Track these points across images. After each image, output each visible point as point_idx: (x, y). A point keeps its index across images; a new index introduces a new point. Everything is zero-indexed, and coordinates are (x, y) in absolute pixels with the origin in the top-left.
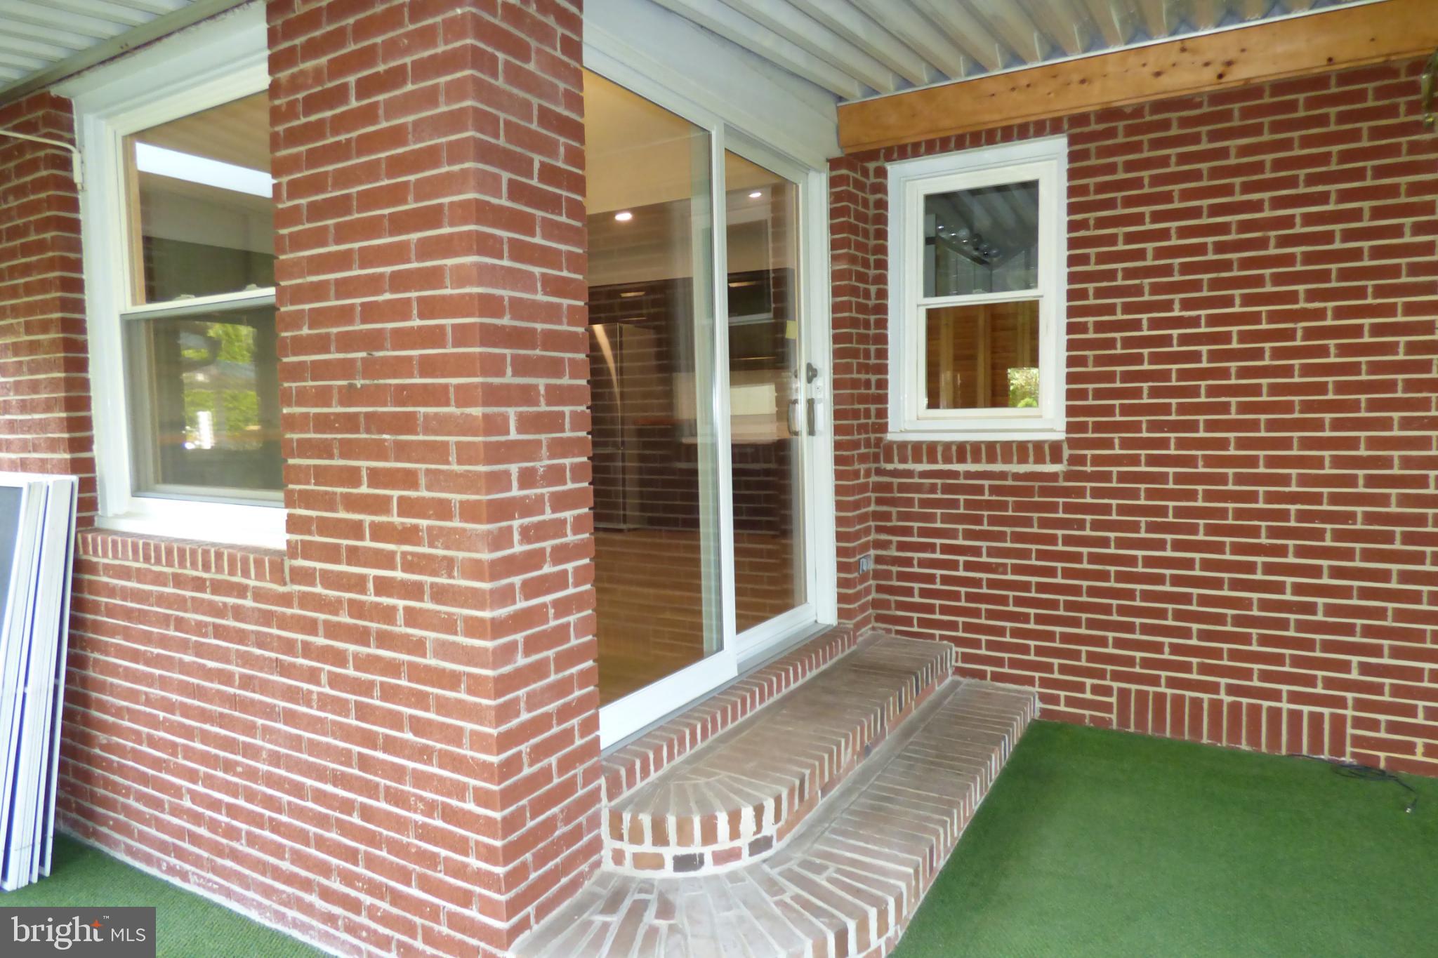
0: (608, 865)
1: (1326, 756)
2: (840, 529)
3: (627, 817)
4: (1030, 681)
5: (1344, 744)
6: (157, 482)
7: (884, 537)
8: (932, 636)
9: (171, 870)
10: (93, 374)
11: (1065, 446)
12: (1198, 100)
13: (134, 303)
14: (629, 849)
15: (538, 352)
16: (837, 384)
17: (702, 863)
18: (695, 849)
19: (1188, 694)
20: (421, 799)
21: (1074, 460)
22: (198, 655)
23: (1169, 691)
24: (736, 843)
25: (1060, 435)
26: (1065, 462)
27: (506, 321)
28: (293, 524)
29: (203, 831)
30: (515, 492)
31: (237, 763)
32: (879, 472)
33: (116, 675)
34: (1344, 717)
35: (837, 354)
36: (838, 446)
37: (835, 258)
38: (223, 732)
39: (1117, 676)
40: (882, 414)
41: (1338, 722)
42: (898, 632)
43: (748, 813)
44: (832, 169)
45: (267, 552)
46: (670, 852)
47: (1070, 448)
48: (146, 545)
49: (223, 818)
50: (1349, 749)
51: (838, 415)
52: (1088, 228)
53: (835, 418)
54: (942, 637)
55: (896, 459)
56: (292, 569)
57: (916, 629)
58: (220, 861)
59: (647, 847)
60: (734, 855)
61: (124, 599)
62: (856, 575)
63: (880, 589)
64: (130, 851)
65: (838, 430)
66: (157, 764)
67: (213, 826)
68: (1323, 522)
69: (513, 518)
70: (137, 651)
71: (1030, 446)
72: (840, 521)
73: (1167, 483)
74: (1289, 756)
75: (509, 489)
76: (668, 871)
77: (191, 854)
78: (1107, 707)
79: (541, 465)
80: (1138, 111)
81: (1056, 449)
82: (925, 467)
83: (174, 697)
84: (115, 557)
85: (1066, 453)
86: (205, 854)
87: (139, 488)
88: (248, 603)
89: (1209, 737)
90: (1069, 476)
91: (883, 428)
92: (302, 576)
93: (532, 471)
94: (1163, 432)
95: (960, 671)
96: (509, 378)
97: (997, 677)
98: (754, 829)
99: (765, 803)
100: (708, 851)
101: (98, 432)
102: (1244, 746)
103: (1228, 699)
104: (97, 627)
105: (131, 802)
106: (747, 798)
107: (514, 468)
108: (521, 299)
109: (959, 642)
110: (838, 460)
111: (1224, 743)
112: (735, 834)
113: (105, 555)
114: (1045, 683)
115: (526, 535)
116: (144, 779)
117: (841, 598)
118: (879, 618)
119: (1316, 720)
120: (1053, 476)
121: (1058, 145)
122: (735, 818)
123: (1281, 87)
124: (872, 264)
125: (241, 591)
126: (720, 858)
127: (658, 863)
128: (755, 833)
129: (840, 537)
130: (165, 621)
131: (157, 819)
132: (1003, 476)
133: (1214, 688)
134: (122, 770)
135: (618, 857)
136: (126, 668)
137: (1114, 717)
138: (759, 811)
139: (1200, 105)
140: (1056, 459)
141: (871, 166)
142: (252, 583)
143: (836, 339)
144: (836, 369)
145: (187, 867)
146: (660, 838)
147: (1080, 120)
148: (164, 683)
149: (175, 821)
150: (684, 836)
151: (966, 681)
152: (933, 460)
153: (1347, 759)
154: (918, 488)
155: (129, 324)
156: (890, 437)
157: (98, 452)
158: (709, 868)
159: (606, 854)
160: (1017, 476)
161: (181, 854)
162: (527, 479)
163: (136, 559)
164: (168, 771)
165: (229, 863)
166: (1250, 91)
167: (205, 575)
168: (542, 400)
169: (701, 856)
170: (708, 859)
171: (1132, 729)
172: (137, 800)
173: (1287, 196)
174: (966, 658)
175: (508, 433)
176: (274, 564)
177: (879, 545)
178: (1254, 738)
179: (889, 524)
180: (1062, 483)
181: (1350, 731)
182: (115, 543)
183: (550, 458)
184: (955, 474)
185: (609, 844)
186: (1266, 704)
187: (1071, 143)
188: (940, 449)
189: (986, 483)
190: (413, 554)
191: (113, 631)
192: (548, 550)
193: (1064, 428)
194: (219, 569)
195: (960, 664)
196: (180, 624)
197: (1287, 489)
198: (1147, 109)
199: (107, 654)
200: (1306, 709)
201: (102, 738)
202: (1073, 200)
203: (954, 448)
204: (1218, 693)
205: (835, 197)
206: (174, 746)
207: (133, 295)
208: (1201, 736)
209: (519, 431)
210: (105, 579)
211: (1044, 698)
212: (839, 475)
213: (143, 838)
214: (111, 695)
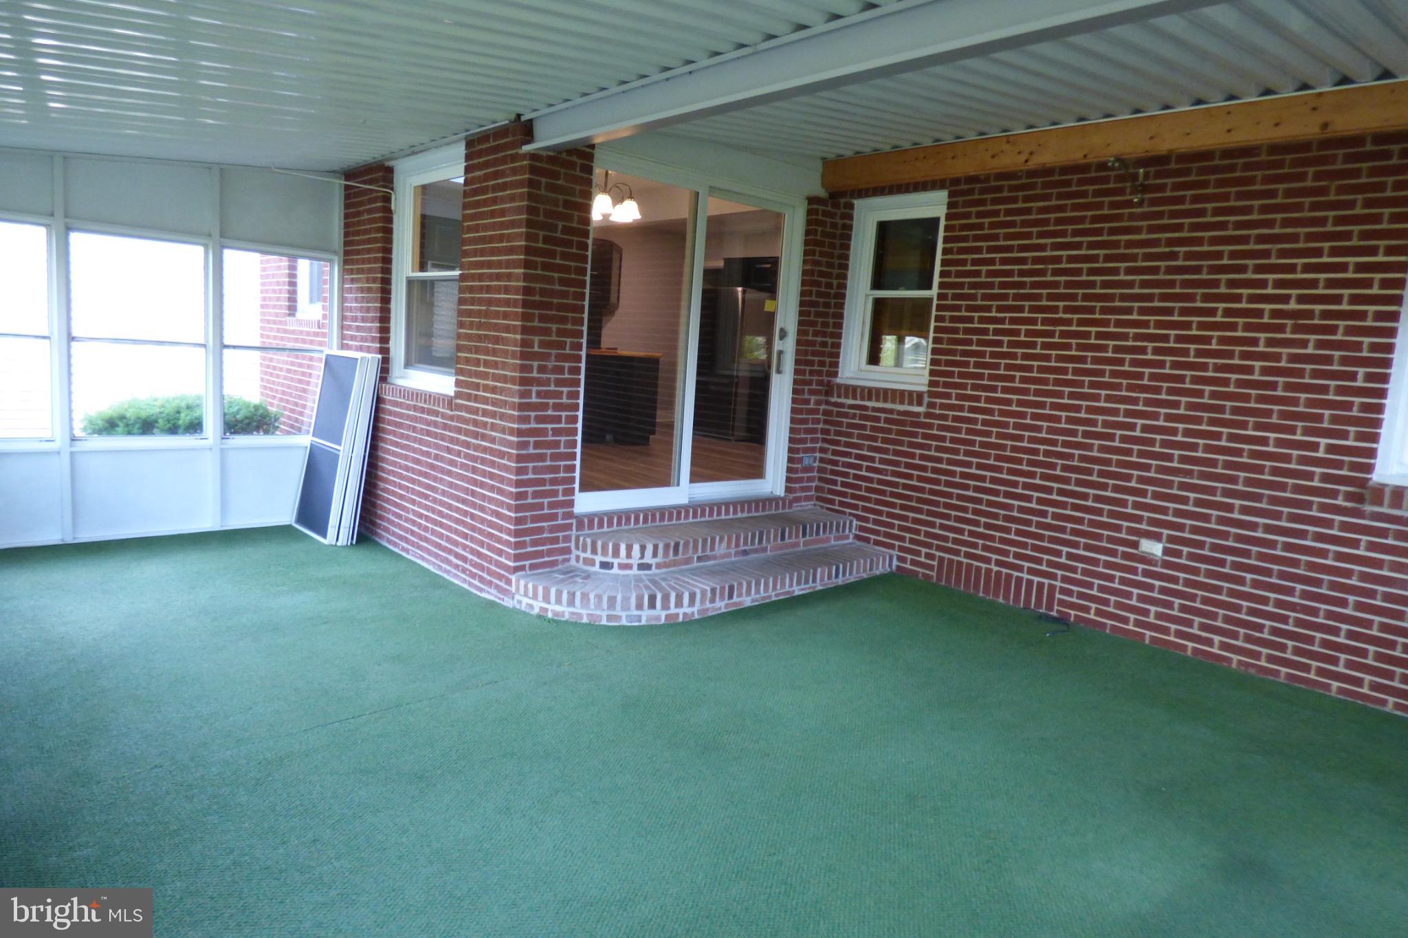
0: (573, 562)
1: (1043, 610)
2: (792, 436)
3: (581, 539)
4: (892, 547)
5: (1053, 605)
6: (415, 362)
7: (826, 446)
8: (844, 513)
9: (404, 549)
10: (393, 306)
11: (926, 396)
12: (1019, 174)
13: (413, 271)
14: (582, 555)
15: (554, 312)
16: (799, 343)
17: (612, 567)
18: (609, 559)
19: (975, 563)
20: (490, 509)
21: (931, 405)
22: (420, 444)
23: (965, 561)
24: (629, 561)
25: (925, 389)
26: (925, 405)
27: (537, 298)
28: (458, 383)
29: (415, 529)
30: (535, 374)
31: (430, 496)
32: (828, 403)
33: (389, 454)
34: (1055, 587)
35: (801, 323)
36: (795, 382)
37: (805, 262)
38: (426, 481)
39: (939, 548)
40: (836, 365)
41: (1052, 588)
42: (828, 509)
43: (636, 548)
44: (809, 204)
45: (446, 396)
46: (599, 559)
47: (929, 397)
48: (404, 390)
49: (423, 522)
50: (1056, 607)
51: (797, 362)
52: (952, 254)
53: (796, 364)
54: (850, 514)
55: (835, 395)
56: (456, 404)
57: (837, 508)
58: (421, 543)
59: (588, 555)
60: (629, 567)
61: (395, 417)
62: (799, 466)
63: (821, 479)
64: (389, 541)
65: (796, 372)
66: (402, 497)
67: (419, 526)
68: (1056, 458)
69: (533, 386)
70: (398, 442)
71: (906, 394)
72: (792, 430)
73: (977, 425)
74: (1024, 608)
75: (532, 372)
76: (597, 568)
77: (411, 540)
78: (931, 567)
79: (550, 364)
80: (987, 179)
81: (920, 395)
82: (850, 402)
83: (410, 464)
84: (393, 396)
85: (926, 399)
86: (416, 540)
87: (408, 364)
88: (439, 419)
89: (983, 593)
90: (927, 415)
91: (835, 374)
92: (460, 407)
93: (545, 367)
94: (979, 391)
95: (857, 537)
96: (536, 324)
97: (877, 543)
98: (639, 556)
99: (647, 546)
100: (616, 561)
101: (392, 335)
102: (1001, 600)
103: (995, 568)
104: (384, 431)
105: (390, 516)
106: (638, 540)
107: (535, 364)
108: (545, 289)
109: (859, 518)
110: (795, 391)
111: (991, 597)
112: (629, 556)
113: (389, 395)
114: (901, 549)
115: (539, 394)
116: (397, 505)
117: (788, 480)
118: (819, 499)
119: (1041, 585)
120: (917, 415)
121: (942, 196)
122: (629, 549)
123: (1066, 170)
124: (836, 266)
125: (436, 413)
126: (622, 566)
127: (592, 563)
128: (640, 559)
129: (791, 440)
130: (409, 427)
131: (399, 524)
132: (891, 411)
133: (988, 561)
134: (387, 501)
135: (578, 558)
136: (393, 451)
137: (934, 574)
138: (643, 548)
139: (1020, 178)
140: (920, 404)
141: (843, 201)
142: (442, 410)
143: (801, 313)
144: (800, 333)
145: (409, 547)
146: (594, 551)
147: (956, 181)
148: (406, 458)
149: (406, 525)
150: (605, 553)
151: (858, 543)
152: (855, 398)
153: (1054, 614)
154: (846, 415)
155: (410, 282)
156: (838, 380)
157: (392, 344)
158: (615, 570)
159: (573, 557)
160: (900, 413)
161: (407, 541)
162: (542, 369)
163: (400, 397)
164: (406, 501)
165: (425, 544)
166: (1046, 171)
167: (425, 406)
168: (554, 334)
169: (613, 563)
170: (616, 565)
171: (943, 583)
172: (393, 515)
173: (1060, 243)
174: (861, 529)
175: (533, 347)
176: (449, 402)
177: (823, 450)
178: (1006, 597)
179: (829, 437)
180: (923, 420)
181: (1058, 596)
182: (393, 389)
183: (556, 361)
184: (865, 408)
185: (575, 552)
186: (1016, 574)
187: (950, 196)
188: (859, 391)
189: (883, 415)
190: (495, 399)
191: (391, 432)
192: (551, 404)
193: (927, 382)
194: (430, 403)
195: (858, 533)
196: (414, 429)
197: (1040, 435)
198: (992, 178)
199: (386, 444)
200: (1036, 579)
201: (382, 485)
202: (947, 234)
203: (866, 390)
204: (990, 564)
205: (809, 222)
206: (408, 488)
207: (413, 267)
208: (979, 592)
209: (539, 347)
210: (389, 407)
211: (900, 559)
212: (794, 401)
213: (394, 534)
214: (387, 464)
